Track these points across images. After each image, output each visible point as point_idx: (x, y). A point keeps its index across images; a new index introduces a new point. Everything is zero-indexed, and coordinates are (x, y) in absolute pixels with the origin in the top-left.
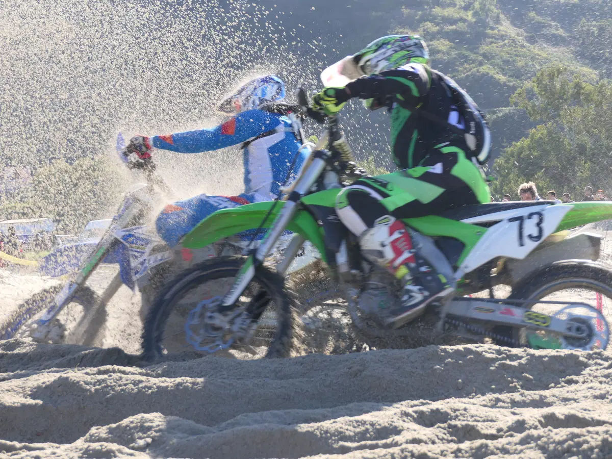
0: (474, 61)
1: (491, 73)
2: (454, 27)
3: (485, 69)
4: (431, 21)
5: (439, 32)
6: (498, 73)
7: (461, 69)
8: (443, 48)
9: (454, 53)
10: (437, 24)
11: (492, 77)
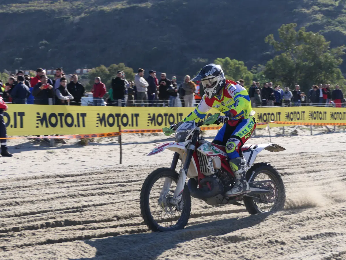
0: (334, 24)
1: (340, 30)
2: (327, 8)
3: (337, 28)
4: (317, 5)
5: (320, 11)
6: (344, 30)
7: (326, 28)
8: (320, 18)
9: (325, 21)
10: (319, 7)
11: (341, 32)
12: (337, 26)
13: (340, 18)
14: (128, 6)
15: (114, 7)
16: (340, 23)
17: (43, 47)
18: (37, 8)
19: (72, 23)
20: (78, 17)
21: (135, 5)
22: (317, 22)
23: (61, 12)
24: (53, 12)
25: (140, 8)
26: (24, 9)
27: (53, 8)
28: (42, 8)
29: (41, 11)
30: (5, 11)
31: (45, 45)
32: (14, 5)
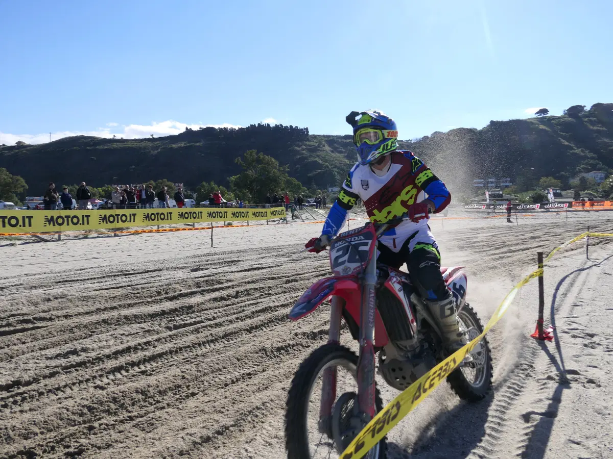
12: (316, 158)
13: (318, 153)
14: (188, 145)
15: (179, 145)
16: (318, 156)
17: (132, 170)
18: (130, 146)
19: (152, 155)
20: (156, 152)
21: (193, 144)
22: (304, 155)
23: (145, 148)
24: (140, 148)
25: (195, 146)
26: (122, 146)
27: (141, 146)
28: (133, 146)
29: (132, 147)
30: (108, 147)
31: (133, 169)
32: (115, 144)
